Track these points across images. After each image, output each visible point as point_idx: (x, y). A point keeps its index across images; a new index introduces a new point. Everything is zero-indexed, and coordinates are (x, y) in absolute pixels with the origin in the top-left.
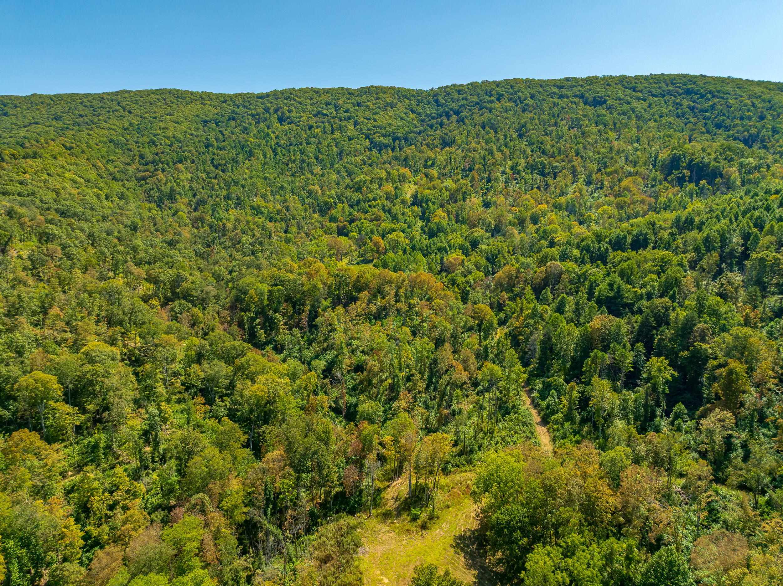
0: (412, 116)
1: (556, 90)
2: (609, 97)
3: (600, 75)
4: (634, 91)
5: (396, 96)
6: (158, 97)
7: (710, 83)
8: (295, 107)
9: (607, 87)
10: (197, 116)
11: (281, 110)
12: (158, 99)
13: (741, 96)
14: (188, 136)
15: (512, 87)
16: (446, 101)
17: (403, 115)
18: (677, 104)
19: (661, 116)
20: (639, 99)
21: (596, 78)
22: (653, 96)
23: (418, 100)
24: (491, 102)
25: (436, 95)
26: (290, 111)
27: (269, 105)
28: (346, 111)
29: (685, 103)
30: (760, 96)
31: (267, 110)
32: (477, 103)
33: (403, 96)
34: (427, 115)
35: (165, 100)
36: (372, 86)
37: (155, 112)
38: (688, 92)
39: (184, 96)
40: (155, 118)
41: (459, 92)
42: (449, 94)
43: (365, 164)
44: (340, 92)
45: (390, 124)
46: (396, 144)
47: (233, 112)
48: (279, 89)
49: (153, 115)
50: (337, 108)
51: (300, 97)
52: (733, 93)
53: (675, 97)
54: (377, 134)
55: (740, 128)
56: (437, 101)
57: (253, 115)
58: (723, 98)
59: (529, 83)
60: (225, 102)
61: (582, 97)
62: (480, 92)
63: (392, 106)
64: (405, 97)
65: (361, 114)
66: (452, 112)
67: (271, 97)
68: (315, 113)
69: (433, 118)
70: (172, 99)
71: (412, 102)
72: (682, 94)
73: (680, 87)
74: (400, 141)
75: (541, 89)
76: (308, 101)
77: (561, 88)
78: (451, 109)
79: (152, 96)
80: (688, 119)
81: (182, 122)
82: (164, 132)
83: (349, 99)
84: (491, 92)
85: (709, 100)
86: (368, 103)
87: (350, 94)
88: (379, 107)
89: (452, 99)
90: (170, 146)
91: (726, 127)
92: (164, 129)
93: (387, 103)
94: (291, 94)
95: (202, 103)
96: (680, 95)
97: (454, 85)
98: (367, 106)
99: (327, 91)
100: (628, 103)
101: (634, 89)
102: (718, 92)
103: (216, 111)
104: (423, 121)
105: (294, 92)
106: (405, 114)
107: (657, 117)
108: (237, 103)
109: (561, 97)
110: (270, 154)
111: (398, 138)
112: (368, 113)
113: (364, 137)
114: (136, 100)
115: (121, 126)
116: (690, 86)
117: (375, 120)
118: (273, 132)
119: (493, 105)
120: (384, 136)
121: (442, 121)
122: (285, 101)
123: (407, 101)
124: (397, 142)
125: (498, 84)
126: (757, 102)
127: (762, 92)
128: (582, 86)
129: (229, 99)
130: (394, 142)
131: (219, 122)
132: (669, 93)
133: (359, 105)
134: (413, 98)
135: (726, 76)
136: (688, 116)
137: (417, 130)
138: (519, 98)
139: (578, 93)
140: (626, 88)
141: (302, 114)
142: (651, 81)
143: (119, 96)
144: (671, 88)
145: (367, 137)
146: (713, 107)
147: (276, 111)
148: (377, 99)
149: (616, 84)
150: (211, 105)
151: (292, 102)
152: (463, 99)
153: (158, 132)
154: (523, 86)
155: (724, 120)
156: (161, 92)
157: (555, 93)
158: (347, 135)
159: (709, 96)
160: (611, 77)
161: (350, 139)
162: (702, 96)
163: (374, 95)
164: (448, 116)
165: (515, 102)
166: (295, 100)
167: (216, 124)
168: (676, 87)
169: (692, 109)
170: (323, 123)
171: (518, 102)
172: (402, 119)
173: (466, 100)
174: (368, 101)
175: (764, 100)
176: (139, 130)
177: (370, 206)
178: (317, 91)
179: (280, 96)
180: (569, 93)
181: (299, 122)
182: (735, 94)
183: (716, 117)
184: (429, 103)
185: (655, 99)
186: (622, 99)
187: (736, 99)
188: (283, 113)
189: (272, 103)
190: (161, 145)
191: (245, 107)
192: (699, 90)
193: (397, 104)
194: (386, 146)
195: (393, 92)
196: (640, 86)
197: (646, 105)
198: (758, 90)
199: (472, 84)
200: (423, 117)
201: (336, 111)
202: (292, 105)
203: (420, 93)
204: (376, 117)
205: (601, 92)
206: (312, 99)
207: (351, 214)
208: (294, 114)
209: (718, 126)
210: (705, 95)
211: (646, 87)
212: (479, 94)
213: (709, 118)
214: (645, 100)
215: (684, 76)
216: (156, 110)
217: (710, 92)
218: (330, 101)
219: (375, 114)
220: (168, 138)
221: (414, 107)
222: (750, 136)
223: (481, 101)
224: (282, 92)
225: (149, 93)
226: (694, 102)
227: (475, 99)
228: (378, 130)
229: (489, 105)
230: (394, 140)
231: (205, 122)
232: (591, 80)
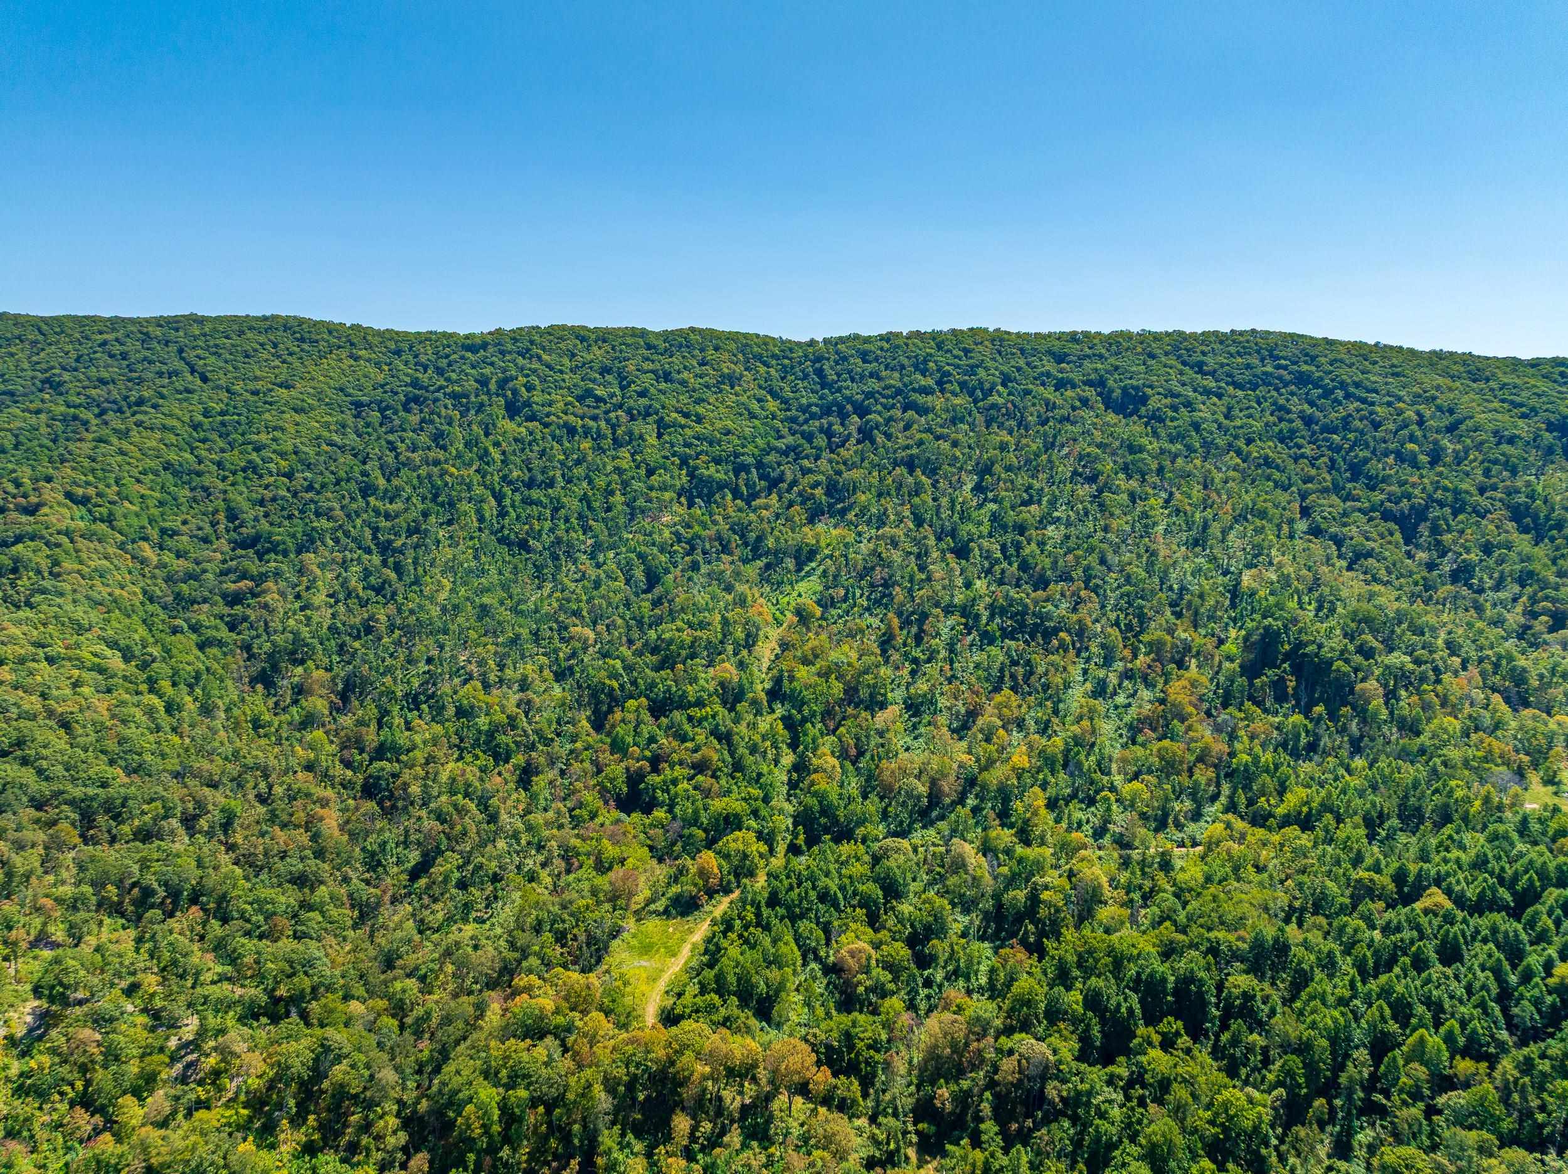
0: (772, 405)
1: (1049, 366)
2: (1151, 387)
3: (1135, 329)
4: (1201, 371)
5: (740, 356)
6: (262, 339)
7: (1342, 361)
8: (539, 377)
9: (1150, 362)
10: (342, 390)
11: (511, 384)
12: (262, 345)
13: (1400, 399)
14: (325, 447)
15: (966, 351)
16: (839, 375)
17: (755, 406)
18: (1281, 408)
19: (1249, 442)
20: (1207, 392)
21: (1127, 336)
22: (1237, 385)
23: (784, 366)
24: (926, 391)
25: (819, 359)
26: (530, 388)
27: (488, 371)
28: (642, 394)
29: (1297, 406)
30: (1434, 398)
31: (483, 382)
32: (899, 392)
33: (754, 357)
34: (804, 409)
35: (275, 346)
36: (693, 330)
37: (256, 378)
38: (1302, 379)
39: (314, 337)
40: (255, 393)
41: (864, 356)
42: (845, 359)
43: (679, 541)
44: (629, 340)
45: (728, 433)
46: (741, 482)
47: (415, 383)
48: (508, 327)
49: (251, 386)
50: (624, 382)
51: (550, 352)
52: (1383, 390)
53: (1277, 389)
54: (704, 458)
55: (1394, 488)
56: (820, 373)
57: (454, 396)
58: (1363, 401)
59: (999, 339)
60: (398, 353)
61: (1099, 383)
62: (906, 362)
63: (732, 380)
64: (759, 358)
65: (671, 401)
66: (849, 407)
67: (491, 349)
68: (579, 392)
69: (813, 416)
70: (289, 344)
71: (772, 371)
72: (1291, 382)
73: (1285, 368)
74: (748, 472)
75: (1022, 363)
76: (566, 361)
77: (1060, 358)
78: (849, 400)
79: (249, 335)
80: (1300, 447)
81: (312, 408)
82: (274, 440)
83: (647, 359)
84: (925, 361)
85: (1340, 404)
86: (685, 375)
87: (649, 347)
88: (707, 387)
89: (850, 372)
90: (289, 476)
91: (1370, 478)
92: (275, 429)
93: (723, 376)
94: (532, 342)
95: (351, 356)
96: (1286, 385)
97: (857, 337)
98: (684, 383)
99: (604, 336)
100: (1188, 404)
101: (1199, 367)
102: (1357, 385)
103: (380, 378)
104: (793, 420)
105: (536, 338)
106: (759, 400)
107: (1241, 443)
108: (423, 359)
109: (1060, 385)
110: (490, 507)
111: (745, 468)
112: (684, 398)
113: (678, 462)
114: (216, 346)
115: (186, 419)
116: (1305, 368)
117: (699, 420)
118: (497, 444)
119: (930, 398)
120: (717, 461)
121: (830, 425)
122: (521, 361)
123: (762, 369)
124: (743, 475)
125: (938, 339)
126: (1428, 414)
127: (1438, 388)
128: (1101, 356)
129: (405, 346)
130: (737, 476)
131: (388, 408)
132: (1266, 380)
133: (667, 377)
134: (774, 362)
135: (1372, 342)
136: (1300, 441)
137: (781, 444)
138: (981, 383)
139: (1093, 377)
140: (1184, 363)
141: (554, 396)
142: (1233, 349)
143: (181, 333)
144: (1269, 369)
145: (684, 462)
146: (1346, 421)
147: (503, 383)
148: (703, 364)
149: (1166, 354)
150: (369, 360)
151: (535, 365)
152: (871, 375)
153: (264, 438)
154: (985, 351)
155: (1366, 461)
156: (270, 324)
157: (1048, 374)
158: (644, 461)
159: (1340, 394)
160: (1157, 337)
161: (650, 472)
162: (1327, 393)
163: (697, 352)
164: (843, 417)
165: (971, 394)
166: (539, 358)
167: (382, 411)
168: (1278, 367)
169: (1308, 421)
170: (595, 418)
171: (979, 393)
172: (753, 416)
173: (879, 379)
174: (685, 368)
175: (1439, 408)
176: (223, 430)
177: (690, 719)
178: (581, 335)
179: (509, 347)
180: (1076, 377)
181: (548, 415)
182: (1389, 394)
183: (1351, 449)
184: (806, 377)
185: (1240, 393)
186: (1178, 396)
187: (1389, 404)
188: (515, 392)
189: (492, 364)
190: (271, 474)
191: (440, 372)
192: (1321, 379)
193: (742, 376)
194: (722, 486)
195: (733, 346)
196: (1211, 362)
197: (1221, 406)
198: (1431, 380)
199: (887, 338)
200: (794, 412)
201: (622, 388)
202: (534, 371)
203: (788, 347)
204: (700, 410)
205: (1137, 373)
206: (573, 355)
207: (652, 739)
208: (538, 397)
209: (1356, 470)
210: (1332, 392)
211: (1222, 365)
212: (903, 367)
213: (1338, 449)
214: (1220, 396)
215: (1294, 338)
216: (258, 373)
217: (1343, 385)
218: (608, 363)
219: (699, 401)
220: (282, 455)
221: (777, 384)
222: (1412, 507)
223: (905, 385)
224: (515, 336)
225: (241, 325)
226: (1312, 404)
227: (894, 380)
228: (705, 446)
229: (921, 399)
230: (739, 469)
231: (358, 405)
232: (1118, 342)
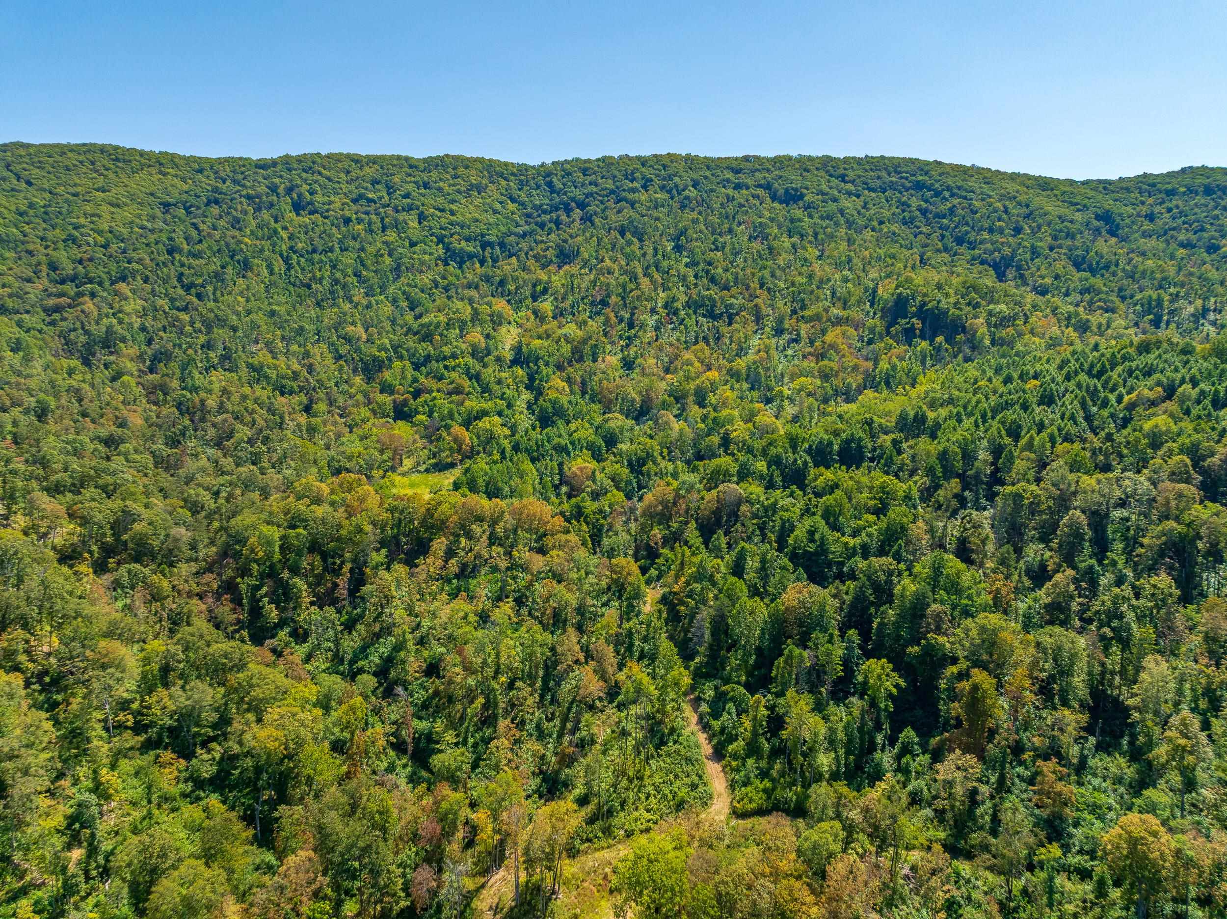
0: (511, 206)
1: (729, 175)
2: (807, 189)
3: (794, 153)
4: (843, 181)
5: (485, 173)
6: (81, 158)
7: (948, 173)
8: (320, 185)
9: (805, 174)
10: (152, 194)
11: (297, 190)
12: (81, 162)
13: (990, 197)
14: (136, 229)
15: (665, 167)
16: (564, 185)
17: (497, 206)
18: (904, 204)
19: (881, 223)
20: (849, 193)
21: (789, 158)
22: (870, 190)
23: (521, 181)
24: (634, 190)
25: (548, 175)
26: (312, 193)
27: (277, 180)
28: (407, 196)
29: (914, 202)
30: (1015, 198)
31: (273, 189)
32: (612, 192)
33: (497, 174)
34: (537, 208)
35: (93, 163)
36: (447, 156)
37: (75, 185)
38: (919, 186)
39: (127, 158)
40: (76, 195)
41: (585, 172)
42: (569, 174)
43: (436, 287)
44: (395, 162)
45: (477, 220)
46: (487, 254)
47: (216, 190)
48: (294, 153)
49: (71, 190)
50: (390, 189)
51: (330, 169)
52: (978, 191)
53: (901, 193)
54: (456, 237)
55: (989, 246)
56: (550, 184)
57: (249, 197)
58: (965, 198)
59: (691, 161)
60: (201, 171)
61: (768, 187)
62: (617, 173)
63: (480, 189)
64: (501, 175)
65: (429, 202)
66: (573, 204)
67: (279, 167)
68: (354, 196)
69: (545, 212)
70: (105, 162)
71: (512, 184)
72: (910, 188)
73: (906, 178)
74: (492, 248)
75: (708, 173)
76: (343, 175)
77: (737, 171)
78: (573, 199)
79: (70, 155)
80: (918, 227)
81: (126, 205)
82: (92, 222)
83: (410, 175)
84: (633, 173)
85: (947, 200)
86: (441, 184)
87: (411, 167)
88: (459, 192)
89: (574, 182)
90: (105, 246)
91: (970, 243)
92: (93, 215)
93: (472, 185)
94: (314, 163)
95: (160, 172)
96: (907, 190)
97: (578, 160)
98: (440, 189)
99: (373, 160)
100: (835, 200)
101: (843, 178)
102: (959, 188)
103: (186, 187)
104: (529, 216)
105: (319, 160)
106: (501, 203)
107: (875, 223)
108: (222, 174)
109: (738, 187)
110: (279, 265)
111: (490, 244)
112: (440, 200)
113: (435, 240)
114: (40, 162)
115: (13, 208)
116: (920, 178)
117: (453, 213)
118: (285, 228)
119: (636, 195)
120: (468, 239)
121: (558, 217)
122: (304, 175)
123: (504, 183)
124: (488, 249)
125: (643, 161)
126: (1011, 206)
127: (1017, 192)
128: (768, 170)
129: (207, 166)
130: (483, 250)
131: (191, 206)
132: (892, 186)
133: (426, 186)
134: (513, 178)
135: (969, 165)
136: (918, 224)
137: (519, 230)
138: (676, 186)
139: (762, 182)
140: (831, 176)
141: (332, 198)
142: (867, 167)
143: (9, 154)
144: (894, 179)
145: (440, 240)
146: (952, 211)
147: (289, 191)
148: (455, 177)
149: (817, 169)
150: (176, 176)
151: (316, 177)
152: (590, 184)
153: (82, 221)
154: (681, 167)
155: (967, 233)
156: (87, 149)
157: (728, 181)
158: (408, 237)
159: (947, 194)
160: (810, 159)
161: (413, 244)
162: (937, 194)
163: (450, 170)
164: (568, 211)
165: (669, 192)
166: (320, 173)
167: (186, 209)
168: (902, 178)
169: (924, 212)
170: (367, 213)
171: (674, 192)
172: (495, 212)
173: (596, 185)
174: (441, 180)
175: (1019, 204)
176: (46, 217)
177: (446, 367)
178: (356, 160)
179: (295, 166)
180: (750, 182)
181: (327, 211)
182: (982, 193)
183: (956, 227)
184: (538, 187)
185: (873, 195)
186: (827, 194)
187: (983, 200)
188: (300, 195)
189: (281, 177)
190: (89, 244)
191: (235, 182)
192: (933, 185)
193: (487, 186)
194: (471, 256)
195: (480, 166)
196: (851, 175)
197: (859, 203)
198: (1012, 187)
199: (603, 159)
200: (529, 210)
201: (389, 194)
202: (316, 182)
203: (523, 169)
204: (453, 207)
205: (795, 180)
206: (348, 172)
207: (415, 380)
208: (319, 198)
209: (960, 241)
210: (941, 193)
211: (859, 177)
212: (615, 177)
213: (946, 228)
214: (858, 196)
215: (912, 161)
216: (78, 181)
217: (949, 188)
218: (378, 177)
219: (453, 201)
220: (100, 232)
221: (515, 193)
222: (1002, 258)
223: (617, 187)
224: (300, 159)
225: (63, 150)
226: (926, 201)
227: (610, 184)
228: (458, 229)
229: (630, 196)
230: (485, 245)
231: (166, 205)
232: (781, 162)
